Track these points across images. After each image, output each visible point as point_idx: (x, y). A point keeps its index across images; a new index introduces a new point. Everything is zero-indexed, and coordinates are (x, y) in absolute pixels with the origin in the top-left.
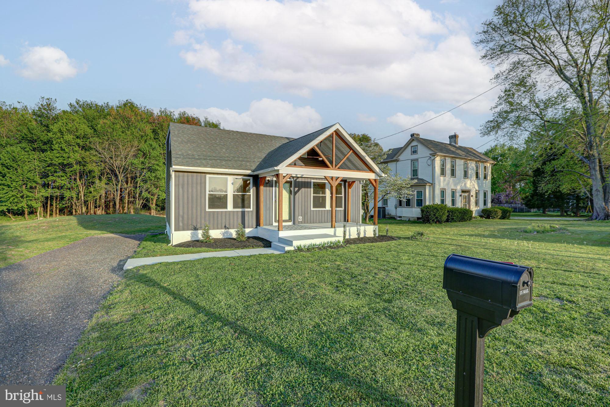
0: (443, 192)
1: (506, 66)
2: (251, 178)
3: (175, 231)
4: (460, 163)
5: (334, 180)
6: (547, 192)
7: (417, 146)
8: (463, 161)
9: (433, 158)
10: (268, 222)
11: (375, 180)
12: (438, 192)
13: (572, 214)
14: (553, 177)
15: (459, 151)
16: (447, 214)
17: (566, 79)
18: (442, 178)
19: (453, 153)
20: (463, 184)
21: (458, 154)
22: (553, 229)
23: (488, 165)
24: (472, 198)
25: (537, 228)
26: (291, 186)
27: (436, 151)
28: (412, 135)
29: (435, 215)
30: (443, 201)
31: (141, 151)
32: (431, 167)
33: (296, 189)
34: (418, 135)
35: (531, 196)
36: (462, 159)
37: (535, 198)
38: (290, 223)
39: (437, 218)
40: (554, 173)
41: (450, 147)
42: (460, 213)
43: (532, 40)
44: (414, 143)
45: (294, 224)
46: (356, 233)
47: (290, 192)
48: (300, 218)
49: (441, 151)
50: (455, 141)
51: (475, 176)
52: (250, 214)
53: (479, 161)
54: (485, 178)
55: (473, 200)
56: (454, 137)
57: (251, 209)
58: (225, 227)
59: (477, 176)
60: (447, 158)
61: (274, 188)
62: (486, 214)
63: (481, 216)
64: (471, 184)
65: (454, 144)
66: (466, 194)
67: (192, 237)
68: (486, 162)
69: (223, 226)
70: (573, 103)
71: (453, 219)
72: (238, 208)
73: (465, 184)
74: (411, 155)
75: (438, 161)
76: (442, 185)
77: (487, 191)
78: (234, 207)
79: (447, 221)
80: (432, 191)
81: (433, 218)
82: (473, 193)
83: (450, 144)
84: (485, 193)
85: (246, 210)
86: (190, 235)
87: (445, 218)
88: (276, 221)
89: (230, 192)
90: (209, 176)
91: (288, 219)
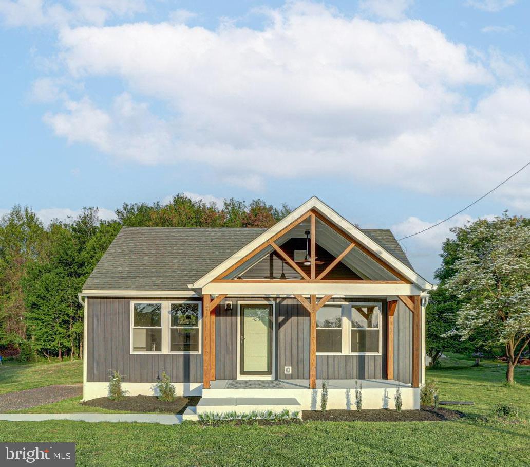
3: (88, 381)
10: (228, 373)
26: (270, 314)
33: (281, 319)
38: (270, 378)
45: (276, 378)
47: (270, 325)
48: (289, 370)
52: (198, 359)
57: (200, 353)
58: (158, 378)
61: (239, 318)
67: (111, 392)
69: (156, 377)
72: (179, 350)
78: (172, 349)
85: (191, 353)
86: (108, 388)
88: (243, 373)
89: (166, 327)
90: (133, 303)
91: (266, 369)
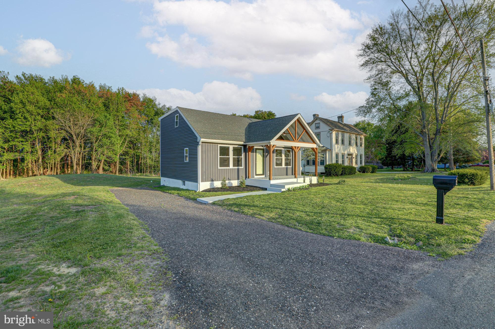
0: (337, 155)
1: (374, 72)
2: (242, 147)
3: (201, 182)
4: (347, 135)
5: (297, 148)
6: (397, 155)
7: (319, 123)
8: (348, 134)
9: (331, 132)
11: (316, 148)
12: (334, 156)
13: (410, 170)
14: (401, 145)
15: (345, 127)
16: (342, 170)
17: (410, 83)
18: (336, 146)
19: (343, 128)
20: (348, 150)
21: (345, 130)
22: (408, 177)
23: (363, 137)
24: (353, 159)
25: (401, 177)
26: (264, 152)
27: (333, 128)
28: (314, 115)
29: (334, 171)
30: (337, 161)
31: (97, 121)
32: (330, 137)
33: (267, 154)
34: (318, 115)
35: (385, 158)
36: (347, 133)
37: (388, 159)
38: (263, 176)
39: (336, 172)
40: (402, 143)
41: (339, 124)
42: (349, 169)
43: (390, 57)
44: (317, 122)
45: (266, 176)
46: (309, 181)
47: (263, 156)
49: (336, 127)
50: (342, 120)
51: (355, 145)
52: (242, 170)
53: (357, 134)
54: (361, 145)
55: (354, 160)
56: (341, 118)
57: (243, 167)
58: (229, 179)
59: (356, 145)
60: (339, 132)
61: (255, 153)
62: (363, 170)
63: (359, 171)
64: (353, 150)
65: (341, 122)
66: (350, 157)
67: (211, 186)
68: (362, 134)
69: (227, 178)
70: (413, 99)
71: (345, 173)
72: (236, 166)
73: (350, 150)
74: (315, 129)
75: (334, 133)
76: (337, 150)
77: (362, 154)
78: (233, 166)
79: (342, 174)
80: (330, 154)
81: (333, 172)
82: (354, 156)
83: (338, 122)
84: (361, 156)
85: (240, 168)
86: (209, 184)
87: (340, 173)
88: (256, 175)
89: (231, 156)
90: (219, 145)
91: (261, 173)
